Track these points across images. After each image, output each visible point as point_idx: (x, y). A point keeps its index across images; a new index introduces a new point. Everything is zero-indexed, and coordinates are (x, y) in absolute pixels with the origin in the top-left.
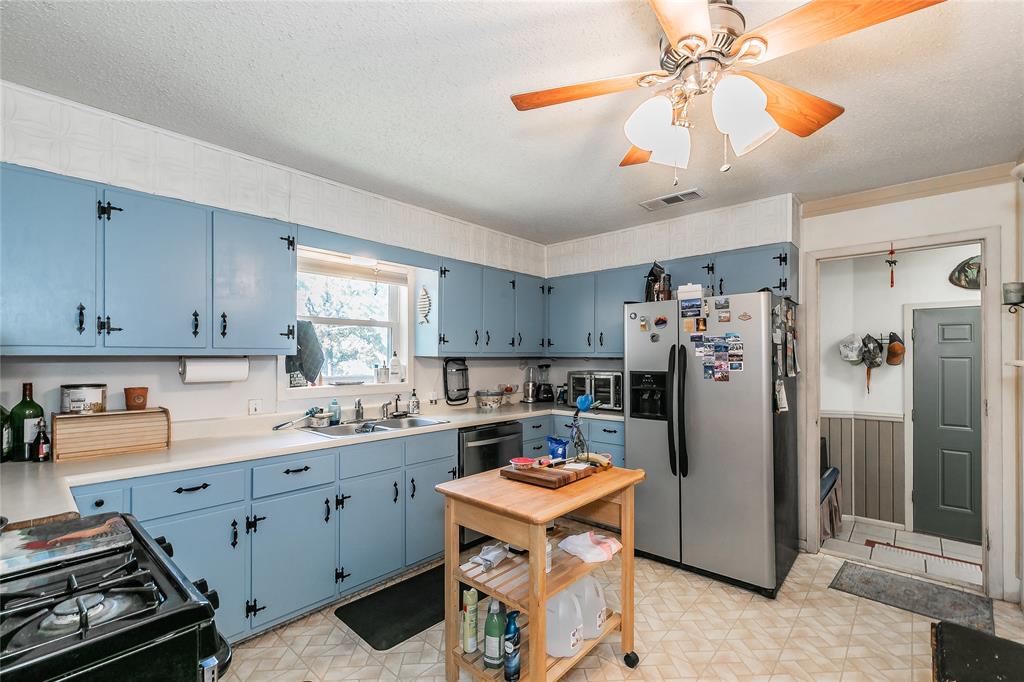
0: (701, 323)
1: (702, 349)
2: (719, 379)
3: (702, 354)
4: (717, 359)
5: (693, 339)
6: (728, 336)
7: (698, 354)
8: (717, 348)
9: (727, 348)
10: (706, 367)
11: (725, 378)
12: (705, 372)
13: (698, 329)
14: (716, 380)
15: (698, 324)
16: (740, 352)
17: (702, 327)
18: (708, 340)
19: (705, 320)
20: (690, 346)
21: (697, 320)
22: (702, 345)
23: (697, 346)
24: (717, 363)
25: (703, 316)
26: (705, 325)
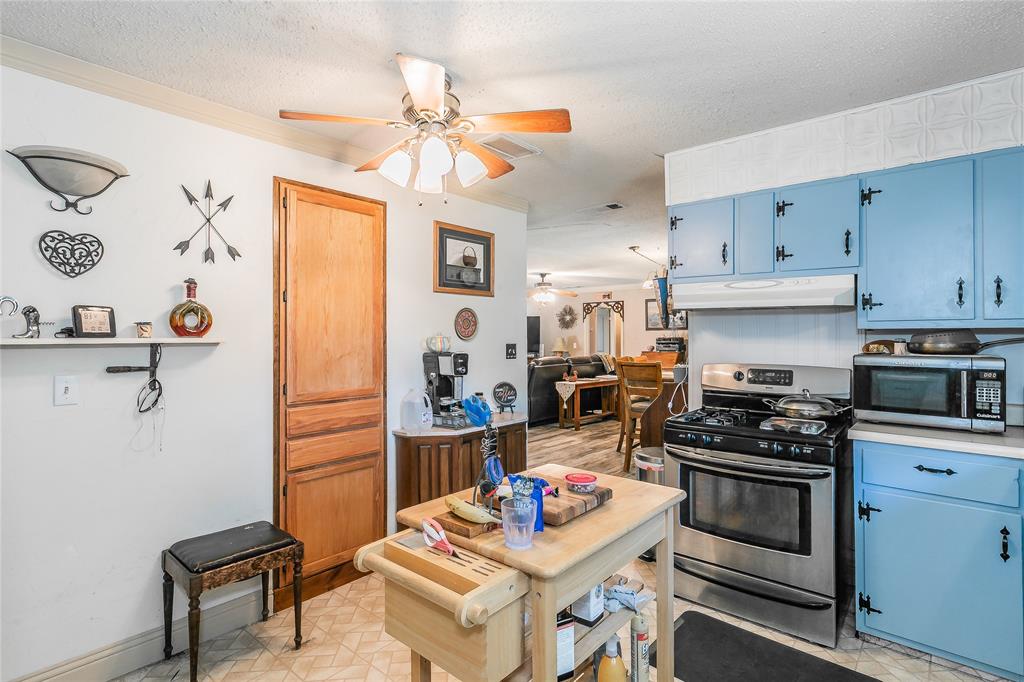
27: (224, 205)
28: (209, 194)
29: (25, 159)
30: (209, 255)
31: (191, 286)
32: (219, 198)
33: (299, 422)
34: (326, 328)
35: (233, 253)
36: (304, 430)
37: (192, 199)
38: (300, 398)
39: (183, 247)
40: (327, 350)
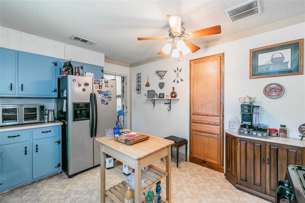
0: (101, 87)
1: (101, 95)
2: (106, 104)
3: (101, 96)
4: (105, 98)
5: (98, 91)
6: (108, 91)
7: (99, 96)
8: (105, 95)
9: (107, 95)
10: (102, 100)
11: (107, 104)
12: (102, 102)
13: (99, 88)
14: (105, 104)
15: (99, 87)
16: (111, 96)
17: (101, 88)
18: (102, 92)
19: (101, 86)
20: (97, 94)
21: (99, 85)
22: (101, 94)
23: (99, 94)
24: (105, 99)
25: (101, 84)
26: (102, 87)
27: (180, 71)
28: (178, 70)
29: (157, 72)
30: (178, 82)
31: (173, 88)
32: (179, 70)
33: (194, 119)
34: (202, 95)
35: (182, 80)
36: (194, 121)
37: (175, 71)
38: (194, 113)
39: (174, 81)
40: (202, 101)
